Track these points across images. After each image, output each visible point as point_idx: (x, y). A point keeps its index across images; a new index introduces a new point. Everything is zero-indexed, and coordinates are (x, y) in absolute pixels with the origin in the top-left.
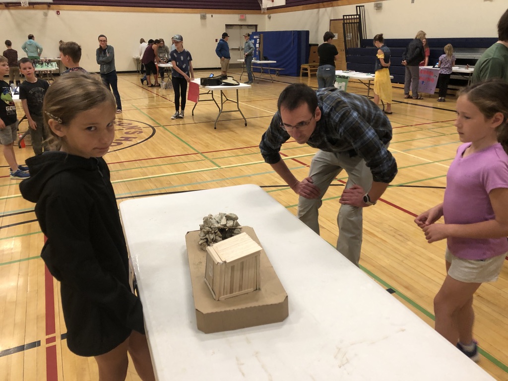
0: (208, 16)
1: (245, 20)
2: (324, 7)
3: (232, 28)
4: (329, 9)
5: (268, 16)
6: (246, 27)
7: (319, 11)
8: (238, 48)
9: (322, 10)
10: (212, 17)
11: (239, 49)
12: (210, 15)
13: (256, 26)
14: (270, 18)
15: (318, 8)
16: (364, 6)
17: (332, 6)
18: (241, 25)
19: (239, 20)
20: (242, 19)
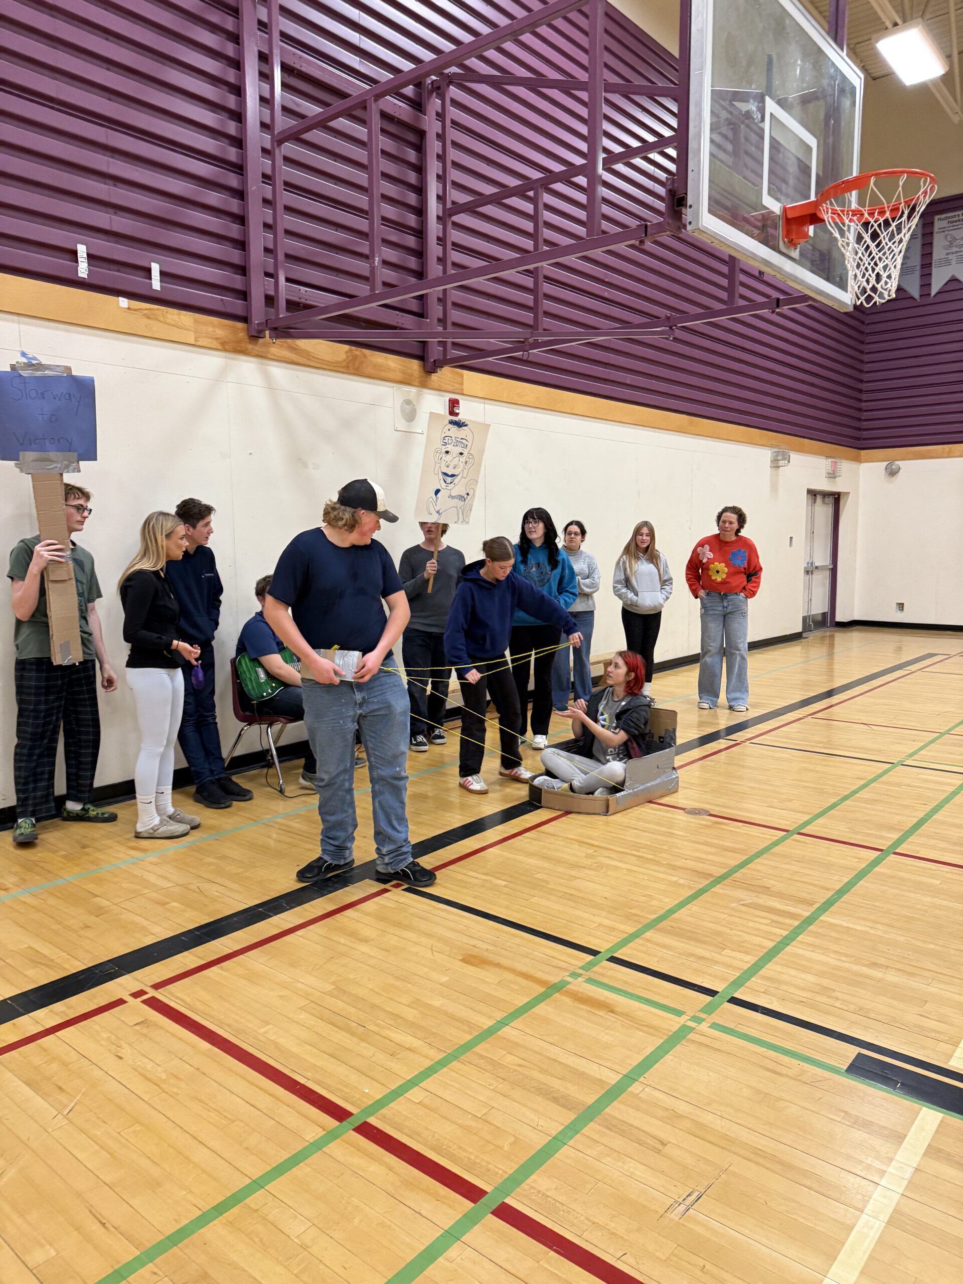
1: (835, 476)
12: (787, 456)
14: (892, 473)
19: (827, 475)
20: (832, 474)
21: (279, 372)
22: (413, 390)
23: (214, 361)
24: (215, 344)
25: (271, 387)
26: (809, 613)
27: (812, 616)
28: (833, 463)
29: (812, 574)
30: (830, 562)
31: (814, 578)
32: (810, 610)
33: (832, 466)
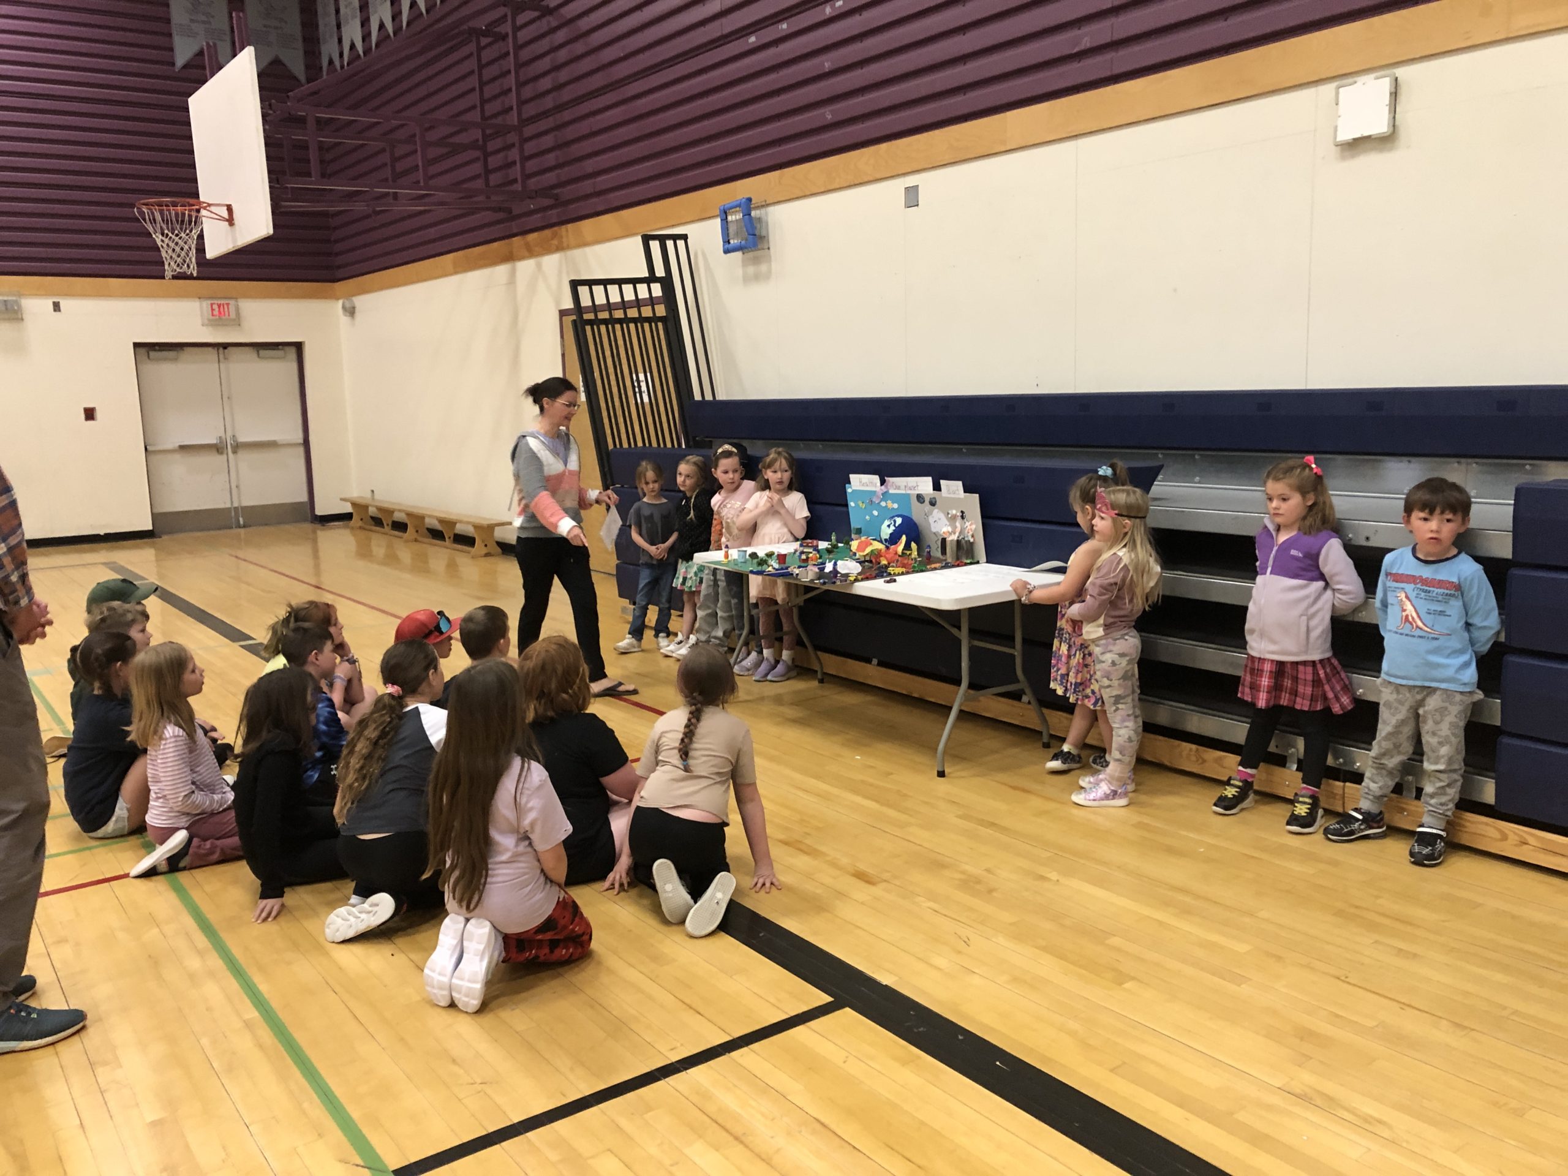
0: (37, 306)
1: (235, 322)
2: (531, 252)
3: (176, 360)
4: (551, 262)
5: (344, 308)
6: (250, 353)
7: (513, 273)
8: (214, 441)
9: (525, 267)
10: (57, 307)
11: (218, 448)
12: (48, 303)
13: (299, 347)
14: (351, 312)
15: (509, 258)
16: (685, 237)
17: (559, 248)
18: (225, 346)
19: (206, 322)
20: (219, 318)
26: (236, 505)
27: (244, 508)
28: (215, 307)
29: (235, 452)
30: (299, 437)
31: (244, 456)
32: (240, 501)
33: (213, 310)
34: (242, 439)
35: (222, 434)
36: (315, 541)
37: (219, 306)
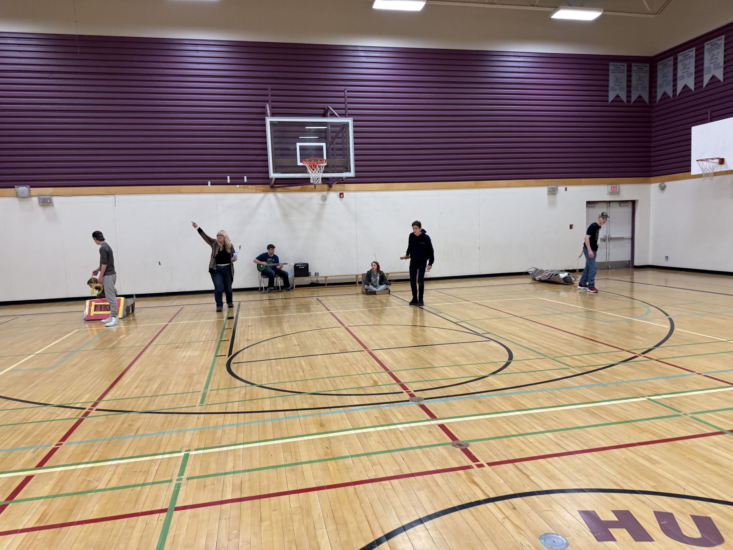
0: (561, 189)
1: (618, 193)
6: (617, 205)
8: (603, 237)
11: (604, 240)
12: (564, 188)
13: (634, 202)
14: (663, 188)
18: (610, 202)
19: (609, 193)
20: (613, 192)
21: (280, 195)
22: (325, 193)
23: (260, 195)
24: (261, 191)
25: (277, 199)
26: (608, 261)
27: (610, 262)
28: (613, 187)
29: (609, 241)
30: (629, 235)
31: (612, 244)
32: (609, 259)
33: (612, 189)
34: (612, 236)
35: (606, 234)
36: (633, 275)
37: (614, 187)
